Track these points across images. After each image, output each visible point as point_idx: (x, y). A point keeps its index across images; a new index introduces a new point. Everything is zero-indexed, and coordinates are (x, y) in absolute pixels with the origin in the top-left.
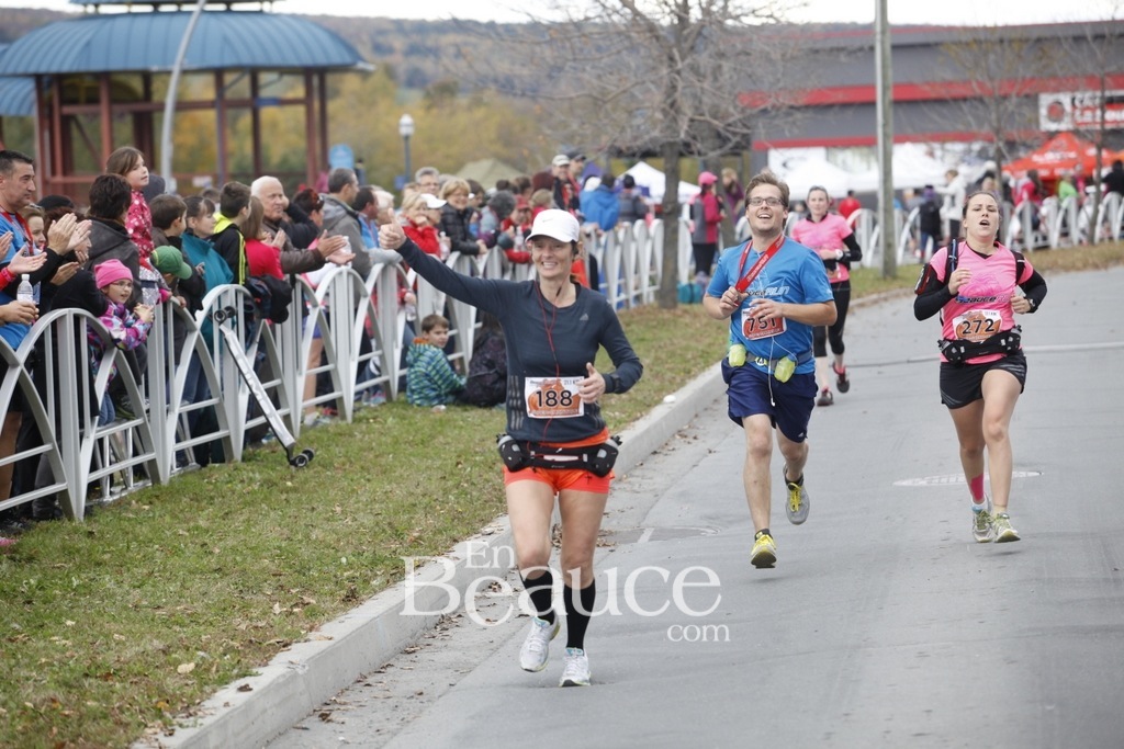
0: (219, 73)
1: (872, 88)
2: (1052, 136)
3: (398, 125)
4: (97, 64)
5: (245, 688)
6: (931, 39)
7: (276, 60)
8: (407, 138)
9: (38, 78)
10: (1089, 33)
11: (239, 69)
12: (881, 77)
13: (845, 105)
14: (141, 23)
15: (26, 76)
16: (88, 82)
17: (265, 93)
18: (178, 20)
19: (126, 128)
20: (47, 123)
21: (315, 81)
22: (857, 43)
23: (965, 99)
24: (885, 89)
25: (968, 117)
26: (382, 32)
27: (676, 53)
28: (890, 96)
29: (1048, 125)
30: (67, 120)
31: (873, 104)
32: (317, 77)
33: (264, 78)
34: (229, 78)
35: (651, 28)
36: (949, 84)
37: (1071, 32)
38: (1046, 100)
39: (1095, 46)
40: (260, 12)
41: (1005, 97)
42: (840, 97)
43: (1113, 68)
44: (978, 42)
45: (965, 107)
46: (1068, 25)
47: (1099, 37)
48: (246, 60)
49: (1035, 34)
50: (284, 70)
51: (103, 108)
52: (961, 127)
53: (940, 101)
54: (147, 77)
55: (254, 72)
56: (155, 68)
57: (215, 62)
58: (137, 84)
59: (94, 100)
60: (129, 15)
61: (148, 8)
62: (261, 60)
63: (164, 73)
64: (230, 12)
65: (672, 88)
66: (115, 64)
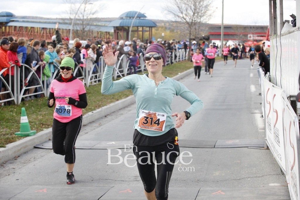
0: (138, 27)
1: (221, 33)
4: (122, 25)
5: (92, 112)
6: (231, 26)
7: (145, 25)
8: (163, 37)
9: (114, 27)
10: (252, 27)
12: (222, 31)
13: (216, 35)
14: (128, 20)
15: (112, 27)
16: (121, 28)
17: (144, 30)
18: (133, 20)
19: (125, 34)
20: (115, 33)
21: (151, 28)
22: (219, 26)
23: (235, 35)
27: (191, 26)
28: (223, 34)
29: (249, 39)
30: (118, 33)
31: (220, 35)
33: (144, 28)
34: (139, 28)
35: (188, 23)
36: (233, 33)
38: (249, 36)
39: (253, 29)
40: (144, 19)
41: (240, 35)
42: (216, 34)
43: (255, 32)
44: (237, 27)
45: (235, 36)
46: (249, 26)
48: (141, 25)
49: (244, 27)
50: (147, 27)
51: (122, 31)
52: (234, 38)
53: (232, 35)
55: (143, 27)
56: (129, 26)
57: (137, 25)
58: (127, 28)
59: (121, 30)
60: (126, 19)
61: (129, 18)
62: (143, 25)
63: (130, 27)
64: (140, 19)
65: (190, 31)
66: (124, 25)
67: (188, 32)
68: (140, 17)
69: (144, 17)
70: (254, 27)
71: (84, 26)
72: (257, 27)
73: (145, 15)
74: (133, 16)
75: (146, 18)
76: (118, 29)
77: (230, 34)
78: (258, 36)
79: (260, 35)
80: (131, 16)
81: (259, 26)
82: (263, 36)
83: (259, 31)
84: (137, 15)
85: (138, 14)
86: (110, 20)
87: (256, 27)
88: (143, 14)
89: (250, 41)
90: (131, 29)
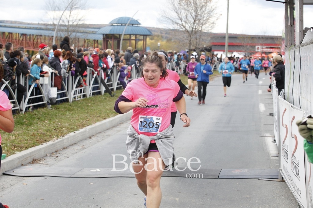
0: (130, 35)
1: (225, 43)
2: (257, 52)
3: (157, 44)
4: (112, 33)
5: (75, 133)
6: (236, 36)
7: (139, 33)
8: (159, 46)
9: (103, 34)
10: (261, 37)
11: (134, 35)
12: (227, 42)
13: (219, 45)
14: (119, 27)
15: (101, 34)
16: (111, 36)
17: (137, 38)
18: (124, 27)
19: (116, 42)
20: (104, 41)
21: (145, 37)
22: (223, 36)
23: (241, 46)
24: (227, 43)
25: (241, 48)
26: (162, 31)
27: (191, 35)
29: (256, 51)
30: (107, 41)
31: (224, 46)
32: (145, 36)
33: (137, 36)
34: (132, 36)
35: (188, 31)
36: (239, 43)
37: (258, 37)
38: (257, 47)
39: (262, 39)
40: (137, 26)
41: (247, 46)
42: (219, 44)
43: (264, 43)
44: (243, 37)
45: (241, 47)
46: (258, 36)
47: (262, 38)
48: (134, 33)
49: (252, 37)
50: (141, 35)
51: (113, 39)
52: (240, 50)
53: (237, 46)
54: (120, 35)
55: (136, 35)
56: (120, 34)
57: (130, 33)
58: (118, 36)
59: (111, 38)
60: (117, 25)
61: (120, 25)
62: (137, 33)
63: (122, 35)
64: (133, 26)
65: (190, 40)
66: (115, 33)
67: (188, 41)
68: (133, 24)
69: (137, 24)
70: (263, 37)
71: (70, 33)
72: (267, 37)
73: (139, 22)
74: (125, 23)
75: (140, 25)
76: (107, 37)
77: (236, 44)
78: (267, 48)
79: (270, 46)
80: (122, 23)
81: (268, 36)
82: (272, 48)
83: (269, 42)
84: (130, 22)
85: (131, 20)
86: (99, 27)
87: (265, 37)
88: (137, 21)
89: (258, 53)
90: (122, 38)
